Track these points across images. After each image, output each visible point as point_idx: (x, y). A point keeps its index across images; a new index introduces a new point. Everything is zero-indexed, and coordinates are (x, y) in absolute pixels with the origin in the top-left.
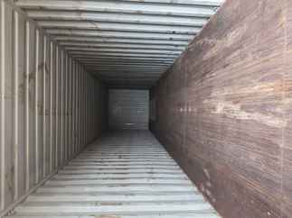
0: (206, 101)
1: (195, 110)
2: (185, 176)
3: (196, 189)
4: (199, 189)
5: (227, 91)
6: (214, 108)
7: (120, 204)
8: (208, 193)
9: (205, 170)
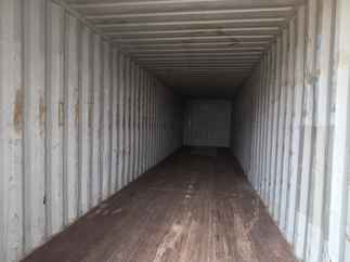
0: (190, 214)
1: (185, 202)
2: (120, 187)
3: (104, 198)
4: (104, 202)
5: (191, 237)
6: (178, 223)
7: (90, 125)
8: (98, 212)
9: (120, 210)
